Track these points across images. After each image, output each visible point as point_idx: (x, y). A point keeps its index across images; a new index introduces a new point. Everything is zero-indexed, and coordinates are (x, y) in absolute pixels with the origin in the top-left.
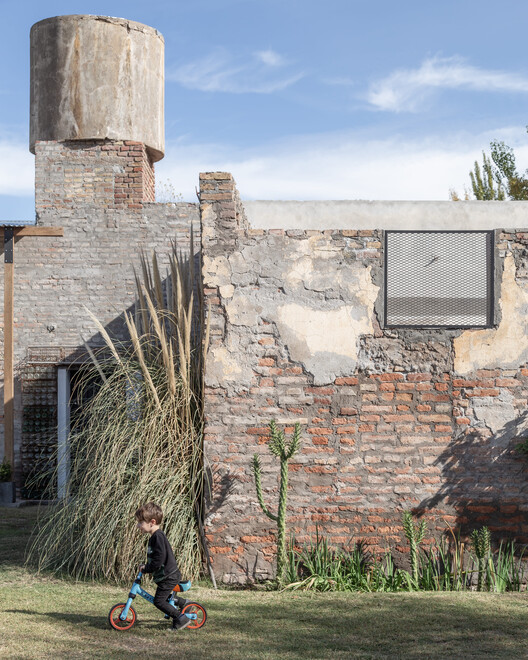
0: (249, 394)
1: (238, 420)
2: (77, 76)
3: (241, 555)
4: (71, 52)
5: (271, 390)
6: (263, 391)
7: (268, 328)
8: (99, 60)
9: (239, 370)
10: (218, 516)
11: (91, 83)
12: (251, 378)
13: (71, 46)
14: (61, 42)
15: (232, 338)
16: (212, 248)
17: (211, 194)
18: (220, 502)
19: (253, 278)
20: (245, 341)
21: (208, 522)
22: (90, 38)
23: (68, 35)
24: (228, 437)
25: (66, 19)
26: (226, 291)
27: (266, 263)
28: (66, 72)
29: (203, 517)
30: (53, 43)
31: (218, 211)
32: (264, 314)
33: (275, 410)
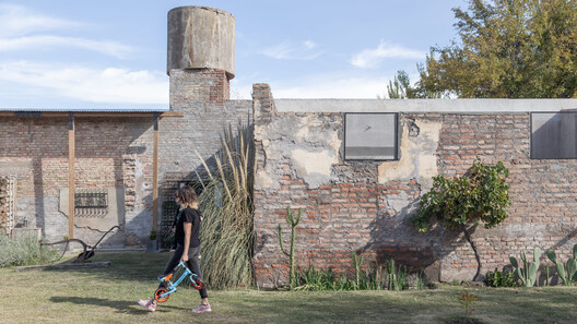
0: (276, 194)
1: (271, 207)
2: (191, 36)
3: (272, 274)
4: (188, 25)
5: (287, 192)
6: (284, 192)
7: (286, 161)
8: (202, 28)
9: (271, 182)
10: (260, 254)
11: (198, 40)
12: (277, 186)
13: (188, 22)
14: (183, 20)
15: (268, 165)
16: (259, 122)
17: (259, 95)
18: (261, 247)
19: (278, 136)
20: (274, 167)
21: (255, 257)
22: (198, 18)
23: (187, 16)
24: (266, 215)
25: (186, 8)
26: (266, 143)
27: (285, 129)
28: (186, 34)
29: (253, 255)
30: (179, 20)
31: (262, 103)
32: (284, 154)
33: (289, 202)
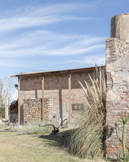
0: (119, 104)
1: (116, 111)
2: (119, 29)
3: (116, 151)
4: (118, 23)
5: (125, 102)
6: (123, 102)
7: (125, 83)
8: (125, 24)
9: (116, 97)
10: (110, 139)
11: (123, 30)
12: (119, 99)
13: (118, 22)
14: (116, 22)
15: (114, 87)
16: (109, 61)
17: (109, 45)
18: (110, 135)
19: (120, 69)
20: (118, 88)
21: (107, 141)
22: (123, 19)
23: (118, 20)
24: (113, 116)
25: (117, 16)
26: (113, 73)
27: (124, 64)
28: (117, 29)
29: (106, 139)
30: (114, 22)
31: (111, 50)
32: (124, 79)
33: (126, 108)
